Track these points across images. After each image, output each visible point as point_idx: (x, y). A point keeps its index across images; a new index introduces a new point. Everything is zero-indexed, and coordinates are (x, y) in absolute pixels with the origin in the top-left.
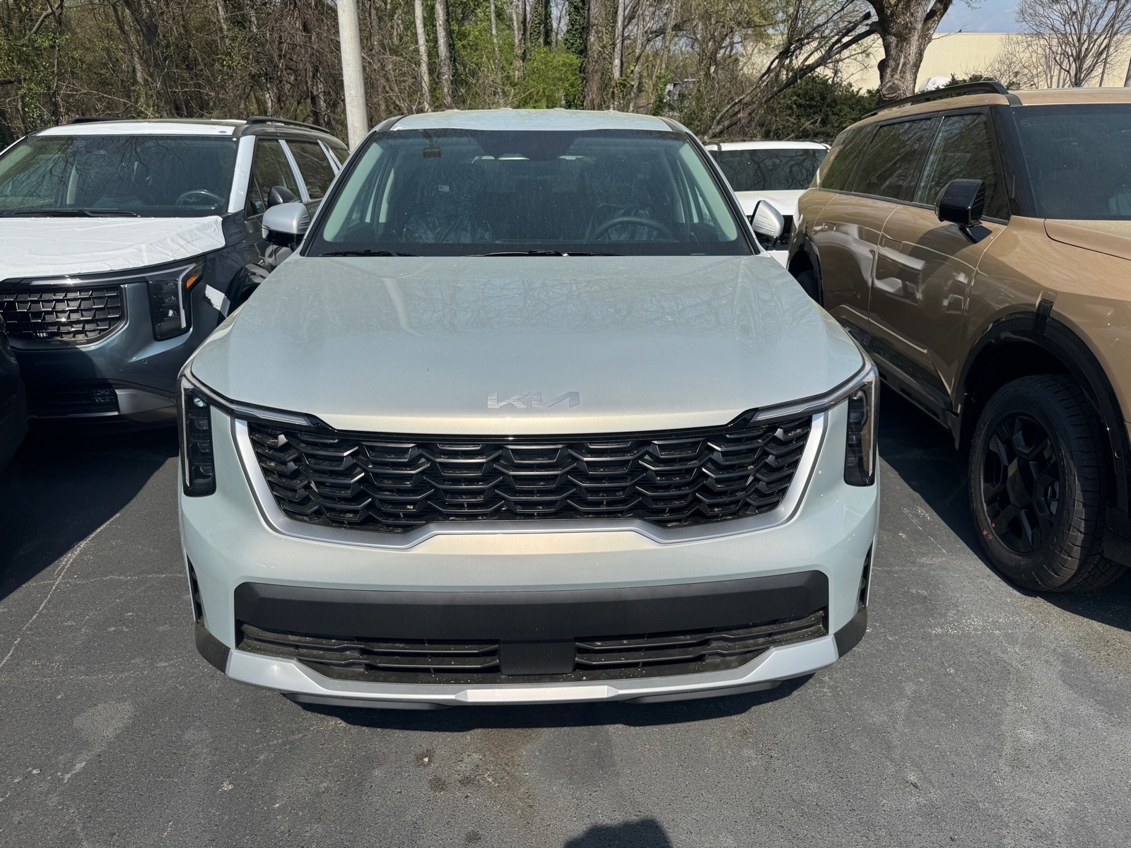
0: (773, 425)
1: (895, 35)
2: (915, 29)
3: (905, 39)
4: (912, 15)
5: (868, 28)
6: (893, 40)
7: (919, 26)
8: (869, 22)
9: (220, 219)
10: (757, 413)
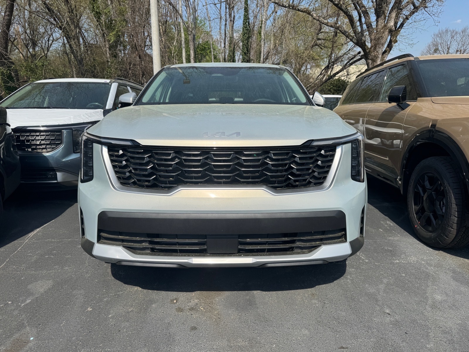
0: (320, 148)
1: (371, 59)
2: (378, 57)
3: (375, 61)
4: (377, 52)
5: (360, 57)
6: (370, 61)
7: (380, 56)
8: (361, 55)
9: (102, 110)
10: (313, 142)
